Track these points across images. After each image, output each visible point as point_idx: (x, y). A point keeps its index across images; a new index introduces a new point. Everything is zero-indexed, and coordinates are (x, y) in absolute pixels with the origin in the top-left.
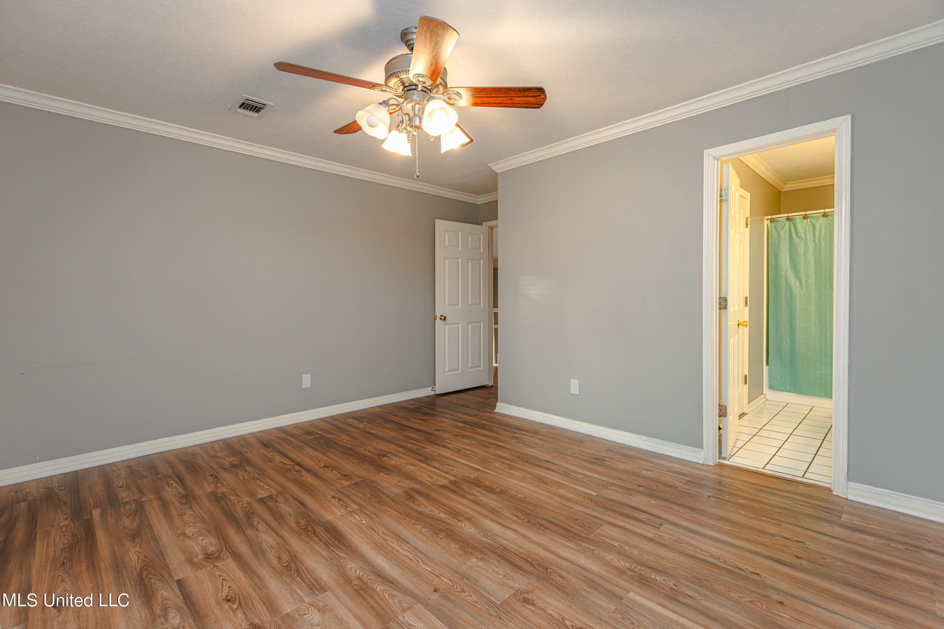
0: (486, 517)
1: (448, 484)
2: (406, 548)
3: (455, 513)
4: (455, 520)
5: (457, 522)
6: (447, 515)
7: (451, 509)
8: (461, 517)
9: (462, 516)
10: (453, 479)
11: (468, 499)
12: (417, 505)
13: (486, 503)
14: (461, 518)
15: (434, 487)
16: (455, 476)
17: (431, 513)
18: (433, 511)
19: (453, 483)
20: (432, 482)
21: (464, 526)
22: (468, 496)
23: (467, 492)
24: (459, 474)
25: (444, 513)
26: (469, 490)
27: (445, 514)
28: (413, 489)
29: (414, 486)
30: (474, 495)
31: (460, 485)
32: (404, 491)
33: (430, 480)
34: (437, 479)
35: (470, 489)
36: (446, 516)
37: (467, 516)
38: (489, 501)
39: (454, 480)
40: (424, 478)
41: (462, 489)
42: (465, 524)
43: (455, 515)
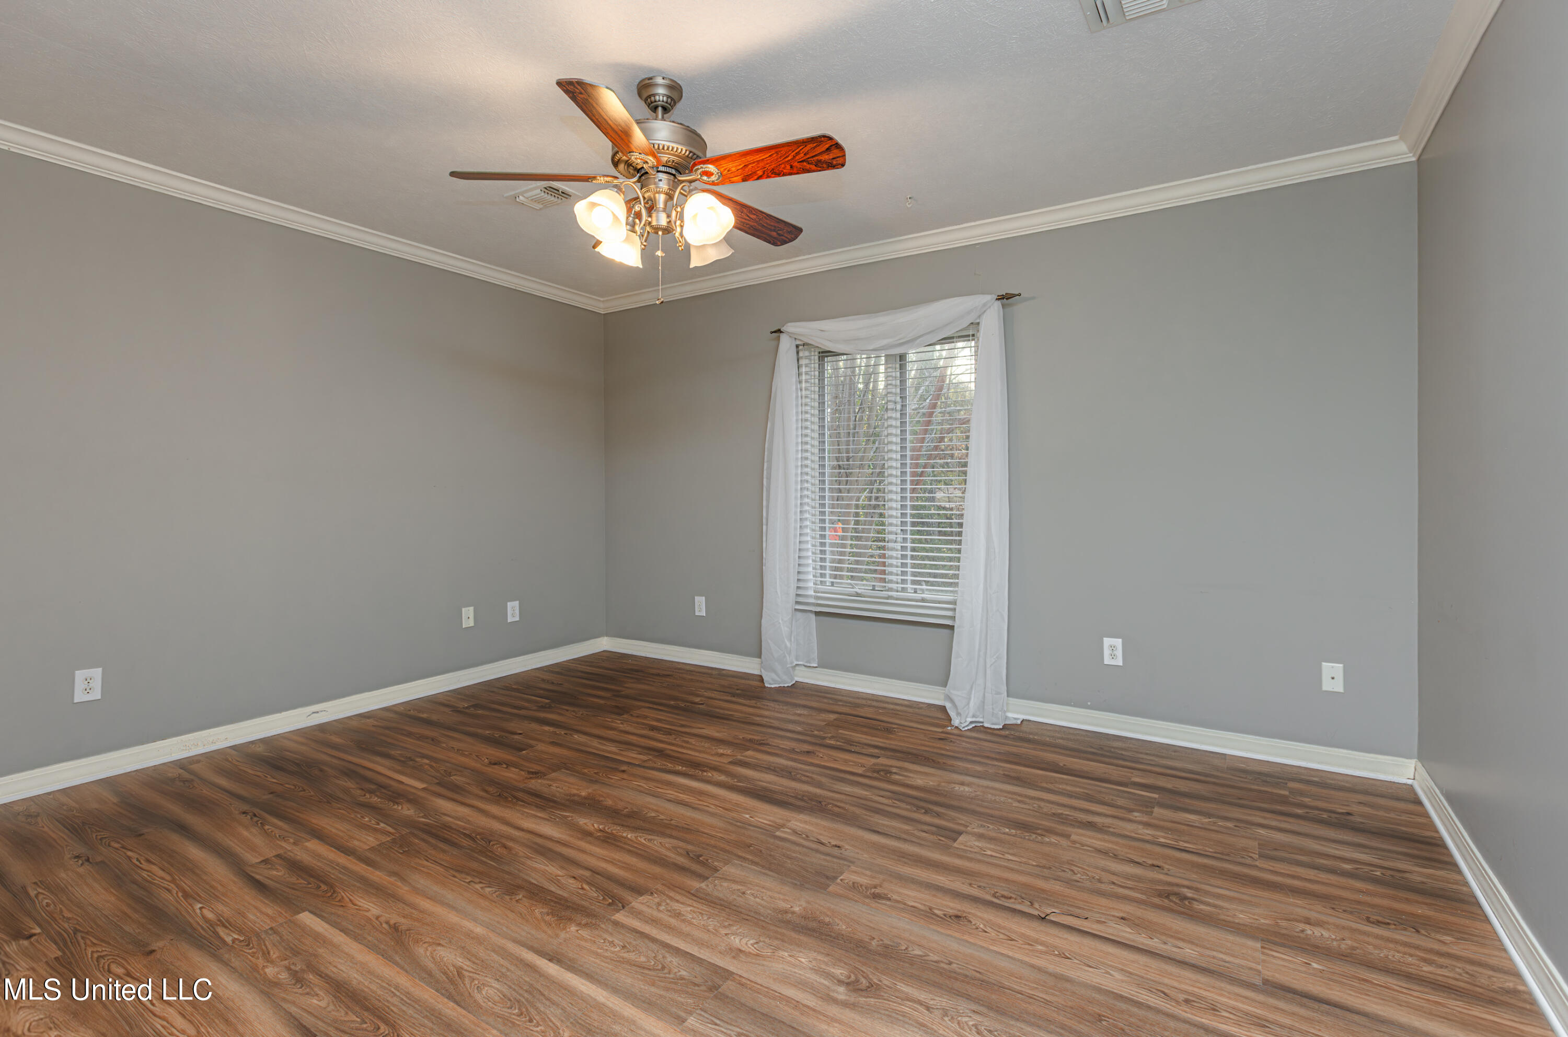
0: (558, 842)
1: (630, 898)
2: (668, 795)
3: (609, 841)
4: (609, 831)
5: (606, 828)
6: (623, 837)
7: (618, 846)
8: (600, 836)
9: (598, 838)
10: (620, 917)
11: (587, 869)
12: (679, 848)
13: (554, 864)
14: (599, 834)
15: (659, 887)
16: (616, 924)
17: (650, 837)
18: (648, 840)
19: (618, 903)
20: (668, 901)
21: (595, 825)
22: (587, 874)
23: (588, 883)
24: (607, 931)
25: (629, 839)
26: (582, 888)
27: (626, 838)
28: (704, 878)
29: (703, 885)
30: (574, 878)
31: (604, 899)
32: (718, 871)
33: (676, 906)
34: (659, 911)
35: (581, 892)
36: (625, 835)
37: (589, 838)
38: (547, 868)
39: (618, 911)
40: (689, 909)
41: (599, 888)
42: (593, 828)
43: (609, 838)
